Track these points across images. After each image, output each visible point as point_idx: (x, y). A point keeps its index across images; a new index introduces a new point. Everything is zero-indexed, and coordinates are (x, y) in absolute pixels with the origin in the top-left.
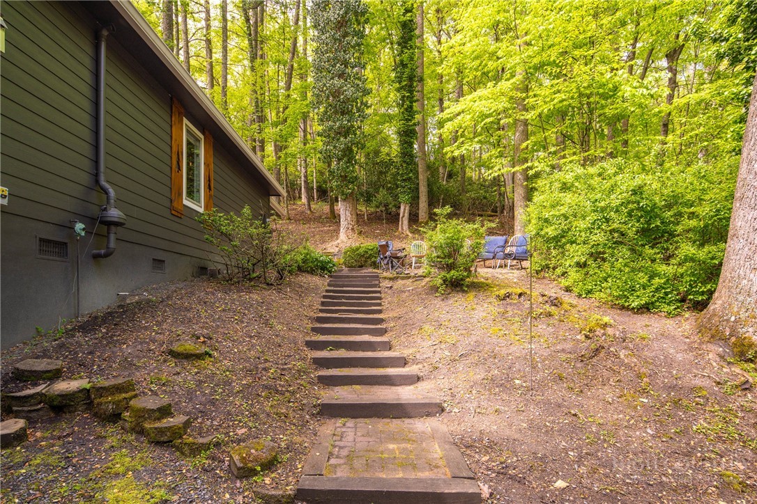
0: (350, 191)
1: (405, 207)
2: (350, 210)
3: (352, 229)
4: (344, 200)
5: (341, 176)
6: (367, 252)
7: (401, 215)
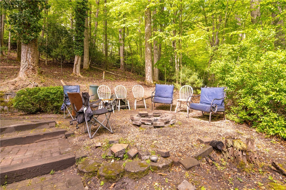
0: (33, 37)
1: (78, 58)
2: (32, 53)
3: (33, 69)
4: (26, 44)
5: (24, 23)
6: (48, 97)
7: (75, 63)
